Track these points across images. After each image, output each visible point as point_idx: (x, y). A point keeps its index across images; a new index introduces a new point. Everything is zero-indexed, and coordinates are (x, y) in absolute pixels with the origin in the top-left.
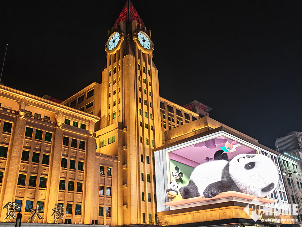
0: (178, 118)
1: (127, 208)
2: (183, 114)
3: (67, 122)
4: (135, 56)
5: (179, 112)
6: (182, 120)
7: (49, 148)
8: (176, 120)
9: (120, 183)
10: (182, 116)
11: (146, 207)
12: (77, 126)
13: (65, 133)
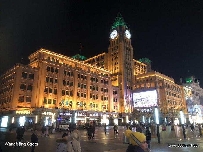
1: (123, 106)
3: (102, 74)
5: (139, 65)
6: (140, 68)
7: (98, 84)
9: (120, 97)
11: (129, 106)
12: (105, 75)
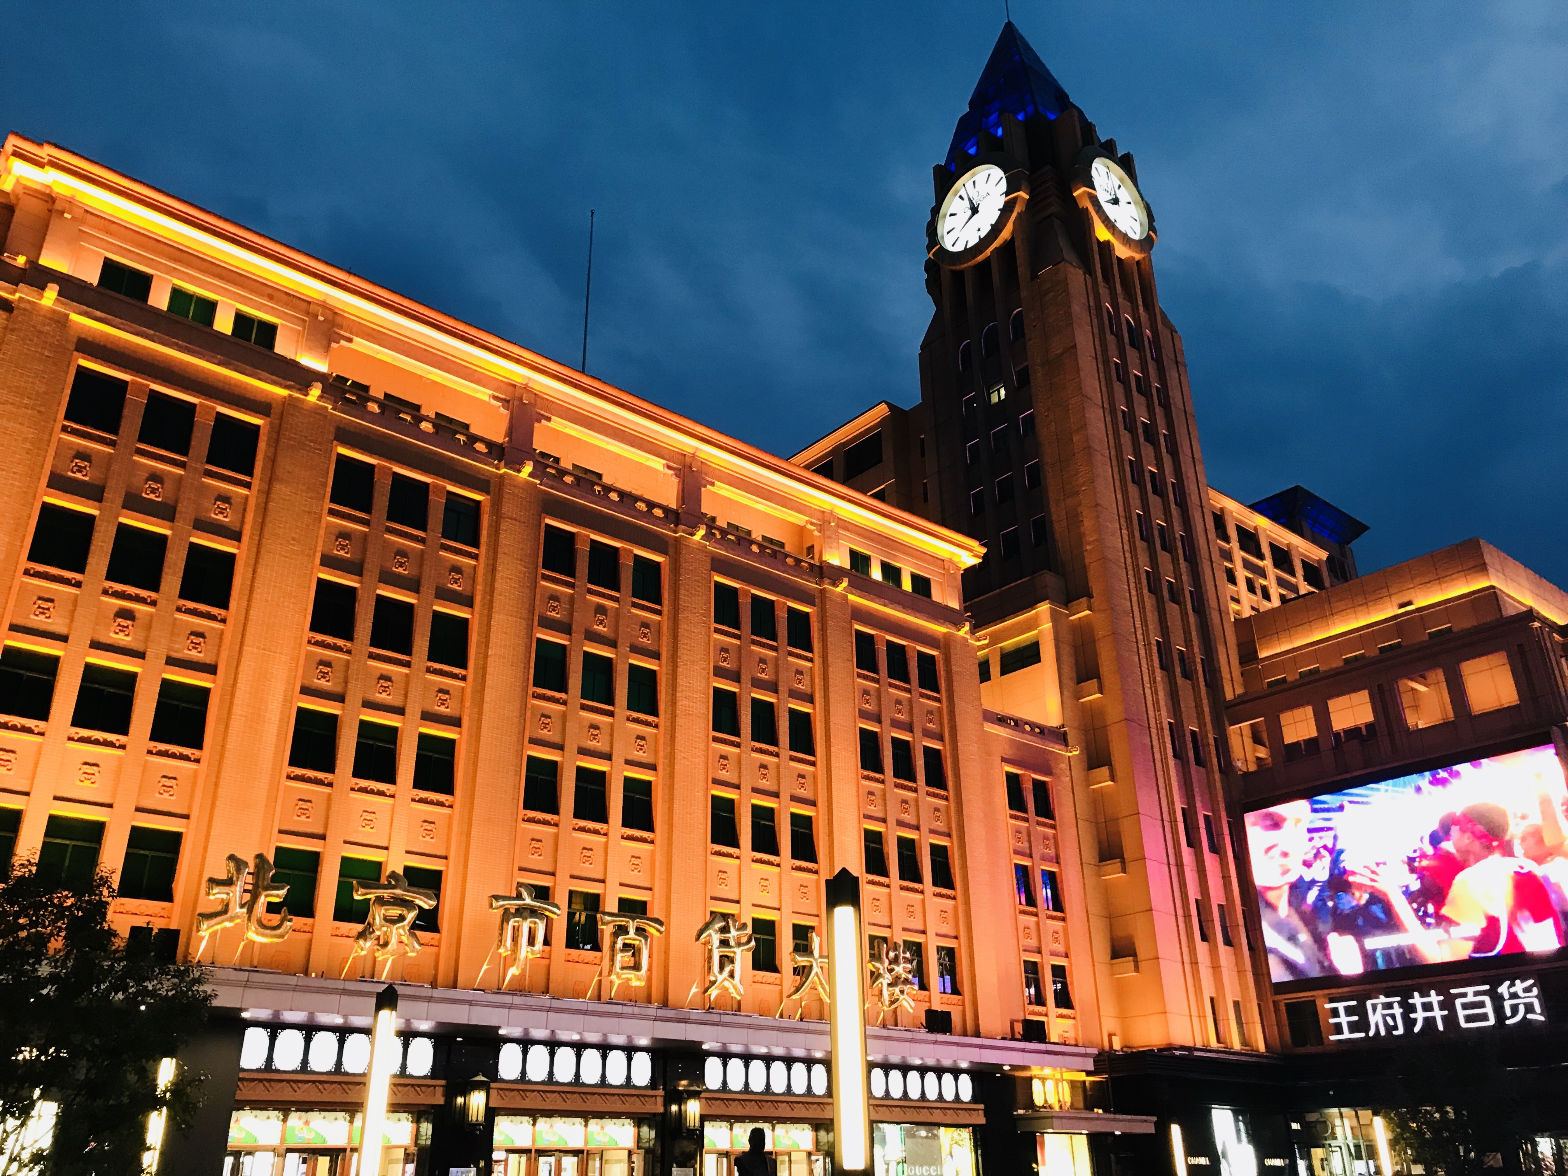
0: (1247, 565)
1: (1137, 969)
2: (1266, 550)
3: (859, 561)
4: (1089, 270)
5: (1249, 539)
6: (1263, 573)
7: (807, 679)
8: (1241, 574)
9: (1090, 854)
10: (1261, 557)
11: (1216, 967)
12: (898, 582)
13: (859, 615)
